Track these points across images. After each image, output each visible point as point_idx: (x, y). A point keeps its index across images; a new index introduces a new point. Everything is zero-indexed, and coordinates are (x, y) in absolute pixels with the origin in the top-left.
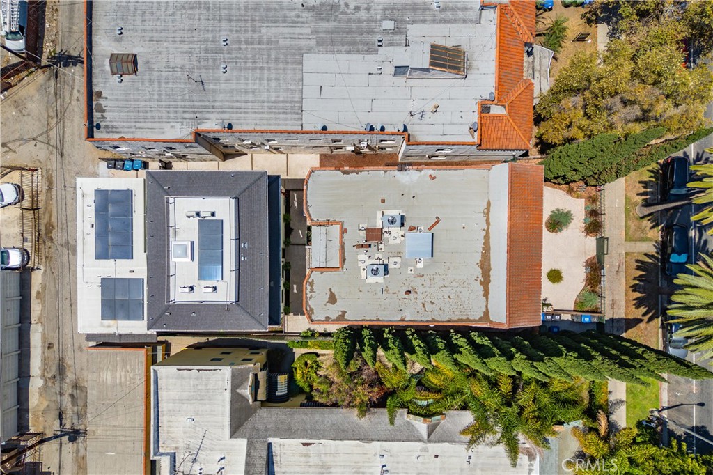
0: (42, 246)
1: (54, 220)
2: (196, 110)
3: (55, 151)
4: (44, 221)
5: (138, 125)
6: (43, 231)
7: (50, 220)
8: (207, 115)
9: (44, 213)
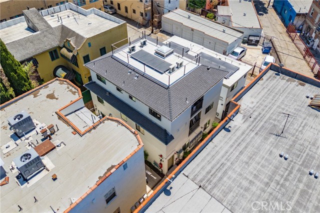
2: (257, 120)
8: (247, 124)
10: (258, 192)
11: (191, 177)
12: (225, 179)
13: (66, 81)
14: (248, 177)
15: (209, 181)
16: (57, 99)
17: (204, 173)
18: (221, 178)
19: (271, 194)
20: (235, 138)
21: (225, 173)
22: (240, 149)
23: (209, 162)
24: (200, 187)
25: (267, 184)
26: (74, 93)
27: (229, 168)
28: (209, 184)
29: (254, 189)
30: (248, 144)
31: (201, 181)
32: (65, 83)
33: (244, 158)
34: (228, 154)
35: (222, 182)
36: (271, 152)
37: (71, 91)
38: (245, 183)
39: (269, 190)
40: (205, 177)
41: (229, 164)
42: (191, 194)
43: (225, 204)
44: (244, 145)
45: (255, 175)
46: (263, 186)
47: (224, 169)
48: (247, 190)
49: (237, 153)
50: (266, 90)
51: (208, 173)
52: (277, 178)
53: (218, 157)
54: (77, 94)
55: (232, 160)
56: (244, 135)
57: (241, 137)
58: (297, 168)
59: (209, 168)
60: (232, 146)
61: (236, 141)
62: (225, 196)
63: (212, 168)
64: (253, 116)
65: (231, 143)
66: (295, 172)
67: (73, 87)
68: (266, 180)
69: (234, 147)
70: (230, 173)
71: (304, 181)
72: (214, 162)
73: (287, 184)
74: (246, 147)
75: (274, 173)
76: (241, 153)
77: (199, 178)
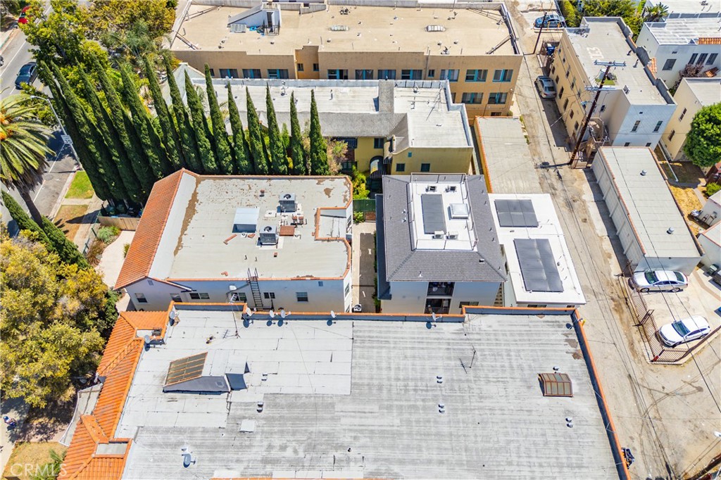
0: (621, 295)
1: (617, 316)
2: (468, 342)
3: (640, 382)
4: (626, 314)
5: (527, 328)
6: (624, 306)
7: (620, 316)
8: (454, 336)
9: (628, 321)
10: (384, 377)
11: (356, 328)
12: (375, 350)
14: (392, 364)
15: (363, 341)
16: (329, 197)
17: (367, 334)
18: (373, 347)
19: (391, 385)
20: (425, 336)
21: (381, 348)
22: (417, 345)
23: (380, 332)
24: (353, 339)
25: (398, 379)
26: (345, 200)
27: (389, 348)
28: (361, 343)
29: (385, 372)
30: (427, 348)
31: (358, 337)
33: (409, 352)
34: (402, 340)
35: (370, 350)
36: (437, 368)
37: (345, 196)
38: (384, 365)
39: (393, 383)
40: (364, 337)
41: (392, 345)
42: (343, 337)
43: (353, 361)
44: (424, 346)
45: (399, 368)
46: (393, 377)
47: (384, 345)
48: (379, 368)
49: (410, 346)
51: (369, 337)
52: (411, 384)
53: (391, 335)
54: (347, 201)
55: (398, 346)
56: (436, 341)
57: (431, 339)
58: (436, 393)
59: (374, 335)
61: (423, 338)
62: (359, 357)
63: (377, 337)
64: (468, 336)
65: (416, 336)
66: (430, 393)
67: (350, 194)
68: (401, 377)
69: (414, 340)
70: (384, 350)
71: (427, 403)
72: (383, 335)
73: (412, 392)
74: (423, 349)
75: (415, 379)
76: (413, 348)
77: (358, 334)
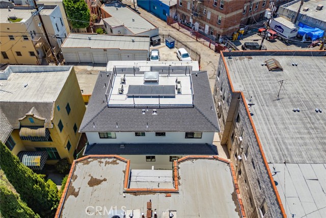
2: (257, 97)
10: (311, 141)
11: (273, 161)
12: (289, 147)
13: (89, 158)
14: (297, 136)
15: (284, 155)
16: (105, 180)
17: (275, 153)
18: (287, 148)
19: (317, 137)
20: (261, 117)
21: (284, 143)
22: (272, 122)
23: (269, 144)
24: (285, 163)
25: (309, 133)
26: (114, 163)
27: (282, 138)
28: (286, 157)
30: (272, 116)
31: (281, 159)
32: (89, 160)
33: (281, 126)
34: (271, 130)
35: (290, 150)
36: (287, 112)
37: (107, 163)
38: (300, 141)
39: (314, 136)
40: (279, 154)
41: (279, 136)
42: (287, 172)
43: (308, 162)
44: (270, 118)
45: (298, 132)
46: (309, 136)
47: (281, 141)
48: (305, 144)
49: (274, 126)
50: (236, 73)
51: (277, 150)
52: (308, 125)
53: (269, 136)
54: (118, 161)
55: (277, 132)
56: (263, 111)
57: (263, 114)
58: (309, 113)
59: (273, 147)
60: (266, 124)
61: (264, 118)
62: (302, 158)
63: (275, 146)
64: (252, 95)
65: (263, 122)
66: (310, 116)
67: (105, 158)
68: (306, 131)
69: (268, 123)
70: (286, 141)
71: (319, 118)
72: (271, 141)
73: (316, 125)
74: (273, 119)
75: (304, 124)
76: (275, 124)
77: (277, 158)
